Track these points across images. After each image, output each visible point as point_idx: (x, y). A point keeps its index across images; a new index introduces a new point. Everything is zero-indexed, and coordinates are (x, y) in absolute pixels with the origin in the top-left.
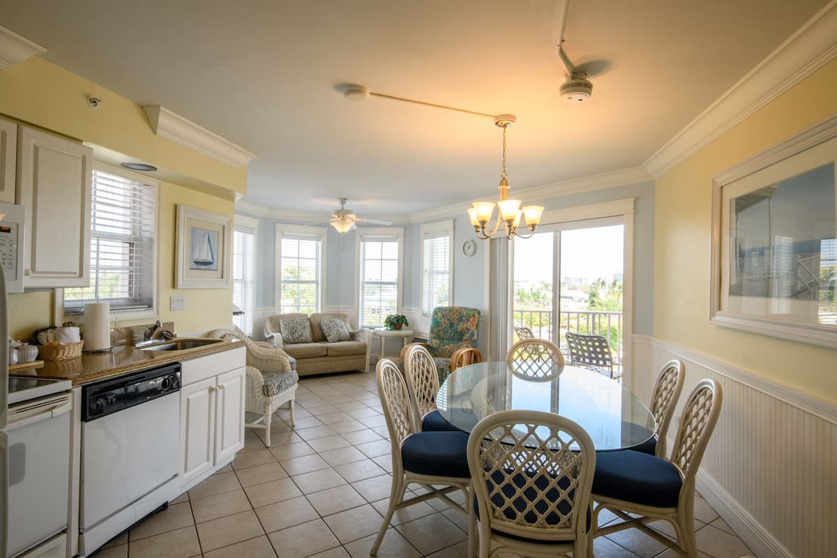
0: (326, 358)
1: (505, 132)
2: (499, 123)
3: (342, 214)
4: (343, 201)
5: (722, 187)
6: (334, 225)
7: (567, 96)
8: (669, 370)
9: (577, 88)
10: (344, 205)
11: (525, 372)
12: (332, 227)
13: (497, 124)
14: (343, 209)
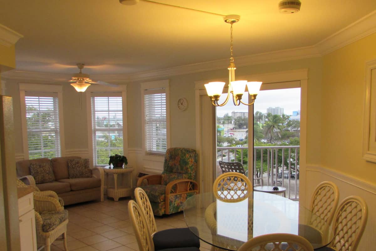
0: (71, 193)
1: (231, 27)
2: (227, 21)
3: (81, 76)
4: (81, 65)
5: (372, 70)
6: (73, 86)
7: (283, 10)
8: (322, 187)
9: (291, 5)
10: (82, 69)
11: (226, 197)
12: (71, 86)
13: (226, 21)
14: (80, 73)
